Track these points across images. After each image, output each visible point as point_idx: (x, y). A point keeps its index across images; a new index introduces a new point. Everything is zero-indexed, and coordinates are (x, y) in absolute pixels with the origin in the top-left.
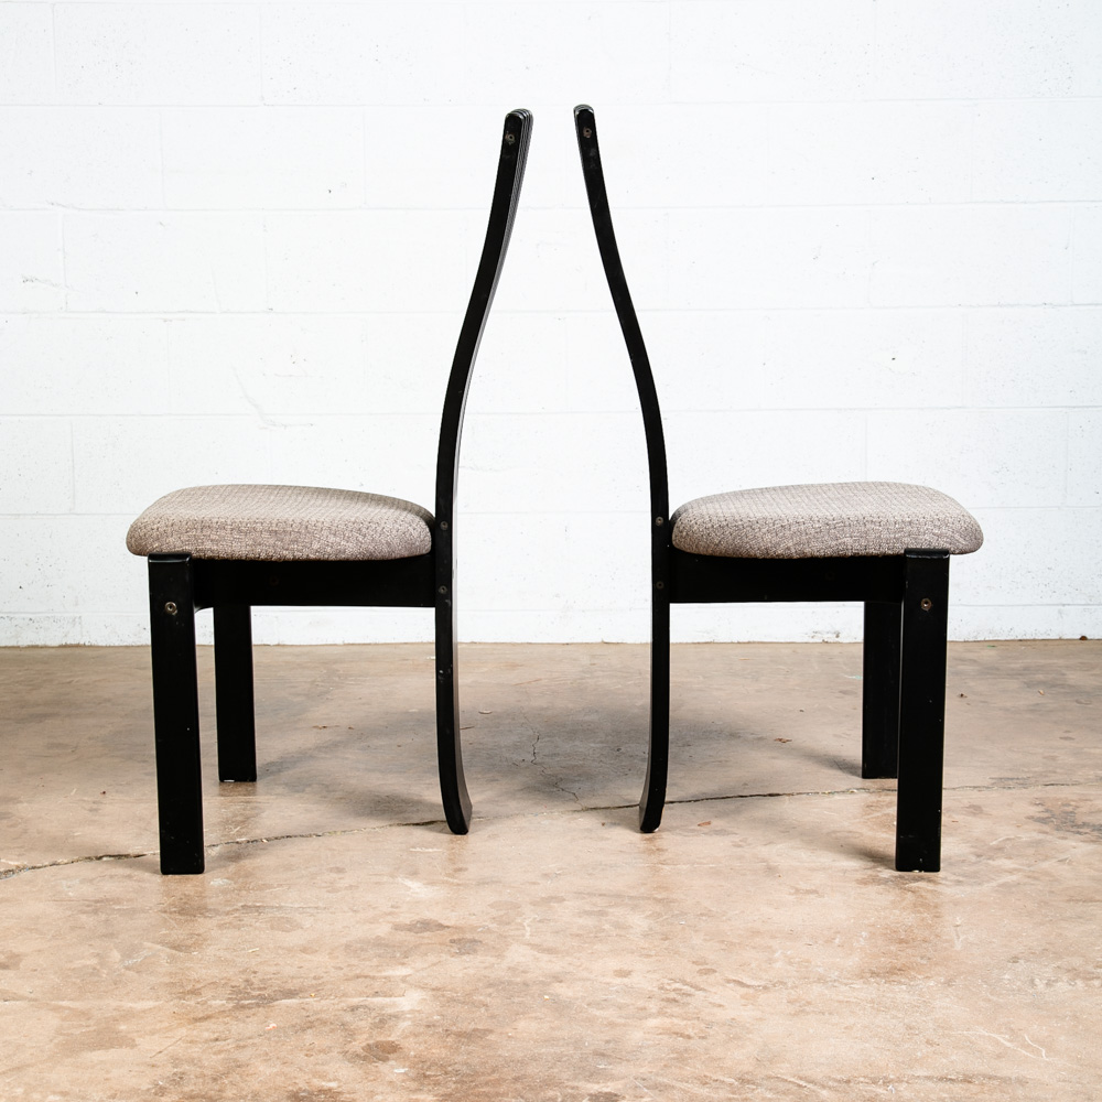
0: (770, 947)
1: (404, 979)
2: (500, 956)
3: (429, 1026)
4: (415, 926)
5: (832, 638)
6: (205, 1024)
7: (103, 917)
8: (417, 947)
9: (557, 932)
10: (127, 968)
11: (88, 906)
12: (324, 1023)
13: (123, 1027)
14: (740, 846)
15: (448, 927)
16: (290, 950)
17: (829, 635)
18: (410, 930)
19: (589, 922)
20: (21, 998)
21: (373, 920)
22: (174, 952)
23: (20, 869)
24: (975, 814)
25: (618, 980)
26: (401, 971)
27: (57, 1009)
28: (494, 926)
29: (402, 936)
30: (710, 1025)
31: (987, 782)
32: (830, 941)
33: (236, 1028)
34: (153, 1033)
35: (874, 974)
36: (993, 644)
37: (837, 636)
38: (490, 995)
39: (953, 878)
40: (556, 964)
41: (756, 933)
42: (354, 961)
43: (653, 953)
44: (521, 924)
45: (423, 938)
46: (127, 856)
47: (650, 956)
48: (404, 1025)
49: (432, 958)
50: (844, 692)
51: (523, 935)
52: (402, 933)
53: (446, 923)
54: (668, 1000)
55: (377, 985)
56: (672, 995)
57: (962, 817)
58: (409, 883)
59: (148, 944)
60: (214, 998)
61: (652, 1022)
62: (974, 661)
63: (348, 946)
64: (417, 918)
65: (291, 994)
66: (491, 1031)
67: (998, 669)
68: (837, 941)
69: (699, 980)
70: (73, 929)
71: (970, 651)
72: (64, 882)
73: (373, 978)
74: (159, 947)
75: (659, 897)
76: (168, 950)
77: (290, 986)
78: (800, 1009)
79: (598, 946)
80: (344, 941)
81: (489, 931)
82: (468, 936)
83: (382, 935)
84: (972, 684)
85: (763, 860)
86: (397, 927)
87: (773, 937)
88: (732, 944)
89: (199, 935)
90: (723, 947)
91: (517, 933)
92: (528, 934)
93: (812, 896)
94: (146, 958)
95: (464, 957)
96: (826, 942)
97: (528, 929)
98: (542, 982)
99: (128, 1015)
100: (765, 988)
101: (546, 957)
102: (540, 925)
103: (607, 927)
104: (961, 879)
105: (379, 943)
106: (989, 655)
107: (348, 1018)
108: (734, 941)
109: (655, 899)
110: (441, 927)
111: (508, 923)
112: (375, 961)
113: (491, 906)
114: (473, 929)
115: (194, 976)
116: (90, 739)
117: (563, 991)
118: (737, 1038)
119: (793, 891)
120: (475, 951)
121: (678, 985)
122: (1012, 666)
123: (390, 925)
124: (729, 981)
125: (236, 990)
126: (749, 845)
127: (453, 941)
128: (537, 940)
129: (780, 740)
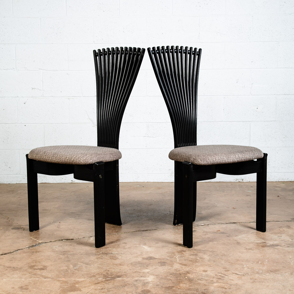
0: (242, 264)
1: (148, 273)
2: (172, 266)
3: (157, 285)
4: (148, 258)
5: (241, 181)
6: (98, 285)
7: (66, 256)
8: (150, 264)
9: (186, 260)
10: (75, 270)
11: (62, 253)
12: (129, 284)
13: (77, 286)
14: (229, 237)
15: (157, 259)
16: (116, 265)
17: (240, 180)
18: (147, 259)
19: (193, 257)
20: (50, 278)
21: (137, 257)
22: (86, 265)
23: (42, 243)
24: (289, 228)
25: (204, 273)
26: (147, 271)
27: (59, 281)
28: (168, 258)
29: (145, 261)
30: (231, 285)
31: (290, 220)
32: (258, 262)
33: (107, 286)
34: (85, 287)
35: (271, 271)
36: (284, 182)
37: (243, 180)
38: (171, 277)
39: (287, 245)
40: (187, 269)
41: (238, 260)
42: (134, 268)
43: (212, 265)
44: (176, 258)
45: (151, 261)
46: (69, 239)
47: (211, 266)
48: (151, 285)
49: (154, 267)
50: (247, 195)
51: (177, 261)
52: (145, 260)
53: (156, 257)
54: (218, 278)
55: (141, 274)
56: (219, 277)
57: (285, 229)
58: (144, 247)
59: (80, 263)
60: (99, 278)
61: (215, 284)
62: (279, 187)
63: (131, 264)
64: (148, 256)
65: (119, 277)
66: (174, 287)
67: (286, 189)
68: (260, 262)
69: (225, 273)
70: (59, 259)
71: (278, 184)
72: (54, 246)
73: (140, 272)
74: (82, 264)
75: (210, 250)
76: (85, 265)
77: (118, 274)
78: (254, 281)
79: (197, 264)
80: (130, 262)
81: (168, 259)
82: (162, 261)
83: (140, 261)
84: (280, 193)
85: (236, 241)
86: (143, 259)
87: (243, 261)
88: (232, 263)
89: (92, 261)
90: (230, 264)
91: (175, 260)
92: (178, 260)
93: (251, 250)
94: (79, 267)
95: (163, 267)
96: (257, 262)
97: (178, 259)
98: (184, 273)
99: (78, 282)
100: (243, 275)
101: (184, 267)
102: (181, 258)
103: (198, 258)
104: (289, 246)
105: (139, 263)
106: (283, 185)
107: (135, 283)
108: (233, 262)
109: (209, 251)
110: (155, 258)
111: (172, 258)
112: (139, 268)
113: (167, 253)
114: (163, 259)
115: (93, 272)
116: (53, 208)
117: (191, 276)
118: (239, 289)
119: (245, 249)
120: (165, 265)
121: (220, 274)
122: (290, 188)
123: (141, 258)
124: (233, 273)
125: (104, 276)
126: (231, 236)
127: (159, 262)
128: (181, 262)
129: (233, 208)
